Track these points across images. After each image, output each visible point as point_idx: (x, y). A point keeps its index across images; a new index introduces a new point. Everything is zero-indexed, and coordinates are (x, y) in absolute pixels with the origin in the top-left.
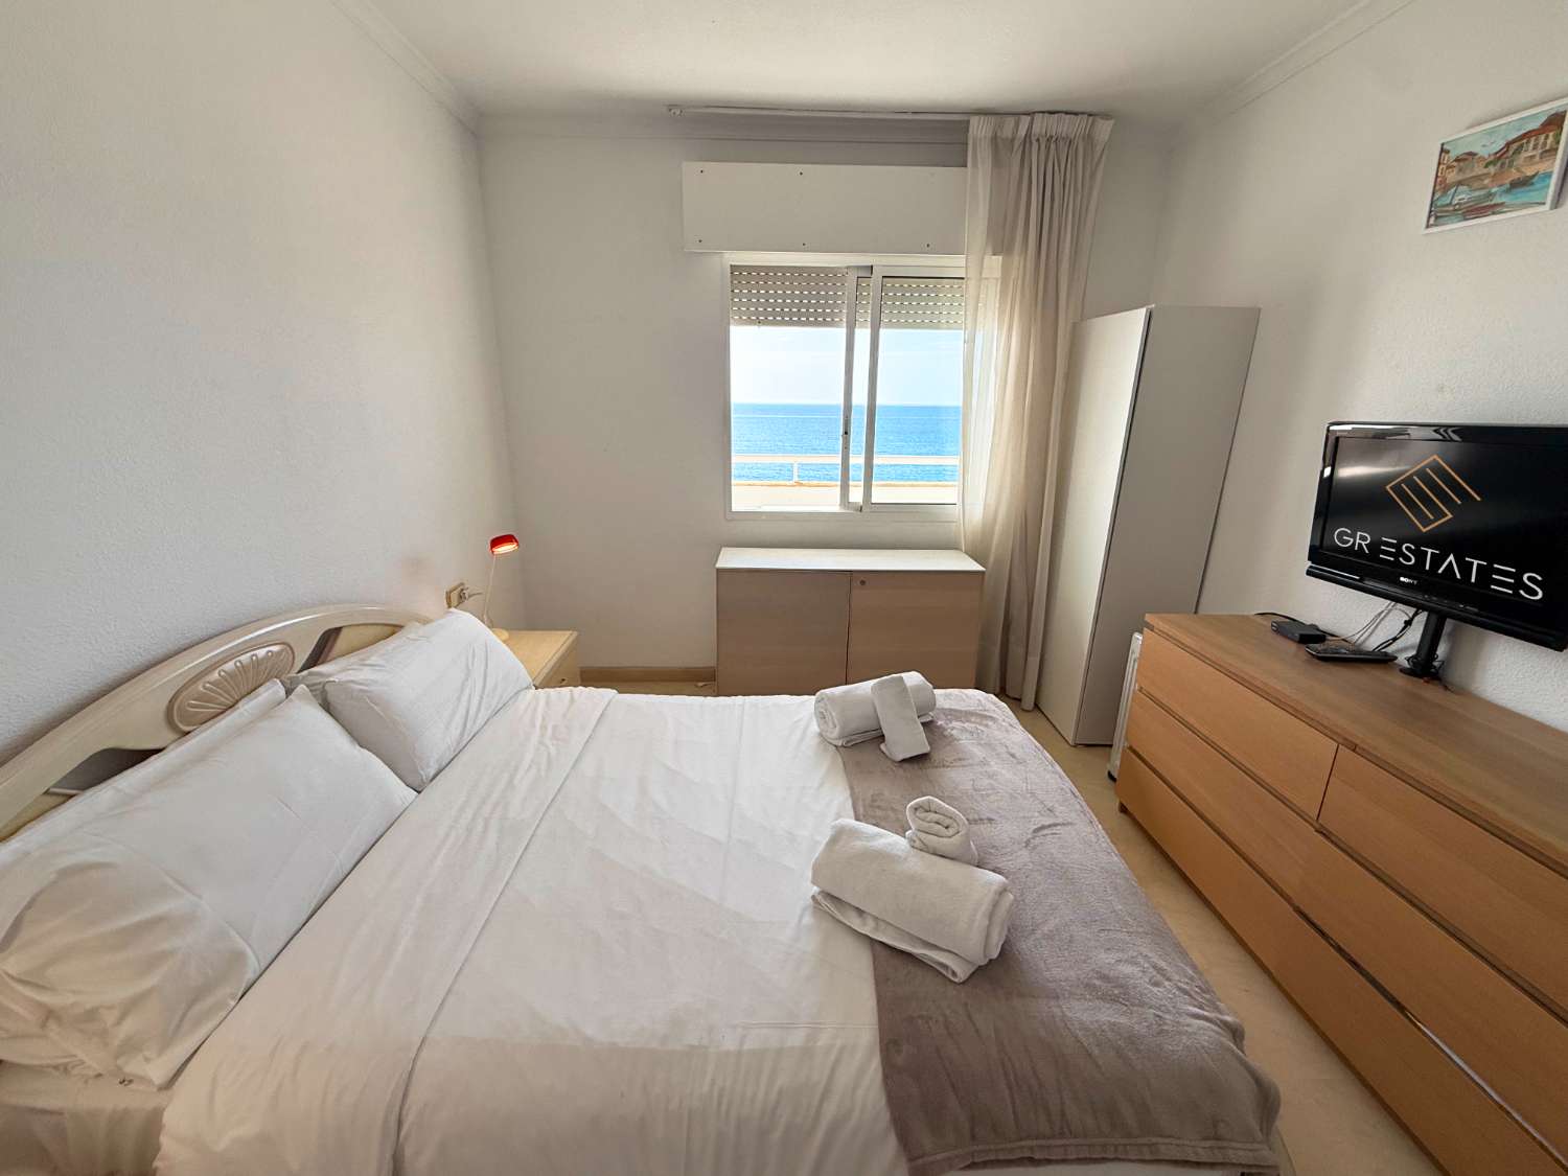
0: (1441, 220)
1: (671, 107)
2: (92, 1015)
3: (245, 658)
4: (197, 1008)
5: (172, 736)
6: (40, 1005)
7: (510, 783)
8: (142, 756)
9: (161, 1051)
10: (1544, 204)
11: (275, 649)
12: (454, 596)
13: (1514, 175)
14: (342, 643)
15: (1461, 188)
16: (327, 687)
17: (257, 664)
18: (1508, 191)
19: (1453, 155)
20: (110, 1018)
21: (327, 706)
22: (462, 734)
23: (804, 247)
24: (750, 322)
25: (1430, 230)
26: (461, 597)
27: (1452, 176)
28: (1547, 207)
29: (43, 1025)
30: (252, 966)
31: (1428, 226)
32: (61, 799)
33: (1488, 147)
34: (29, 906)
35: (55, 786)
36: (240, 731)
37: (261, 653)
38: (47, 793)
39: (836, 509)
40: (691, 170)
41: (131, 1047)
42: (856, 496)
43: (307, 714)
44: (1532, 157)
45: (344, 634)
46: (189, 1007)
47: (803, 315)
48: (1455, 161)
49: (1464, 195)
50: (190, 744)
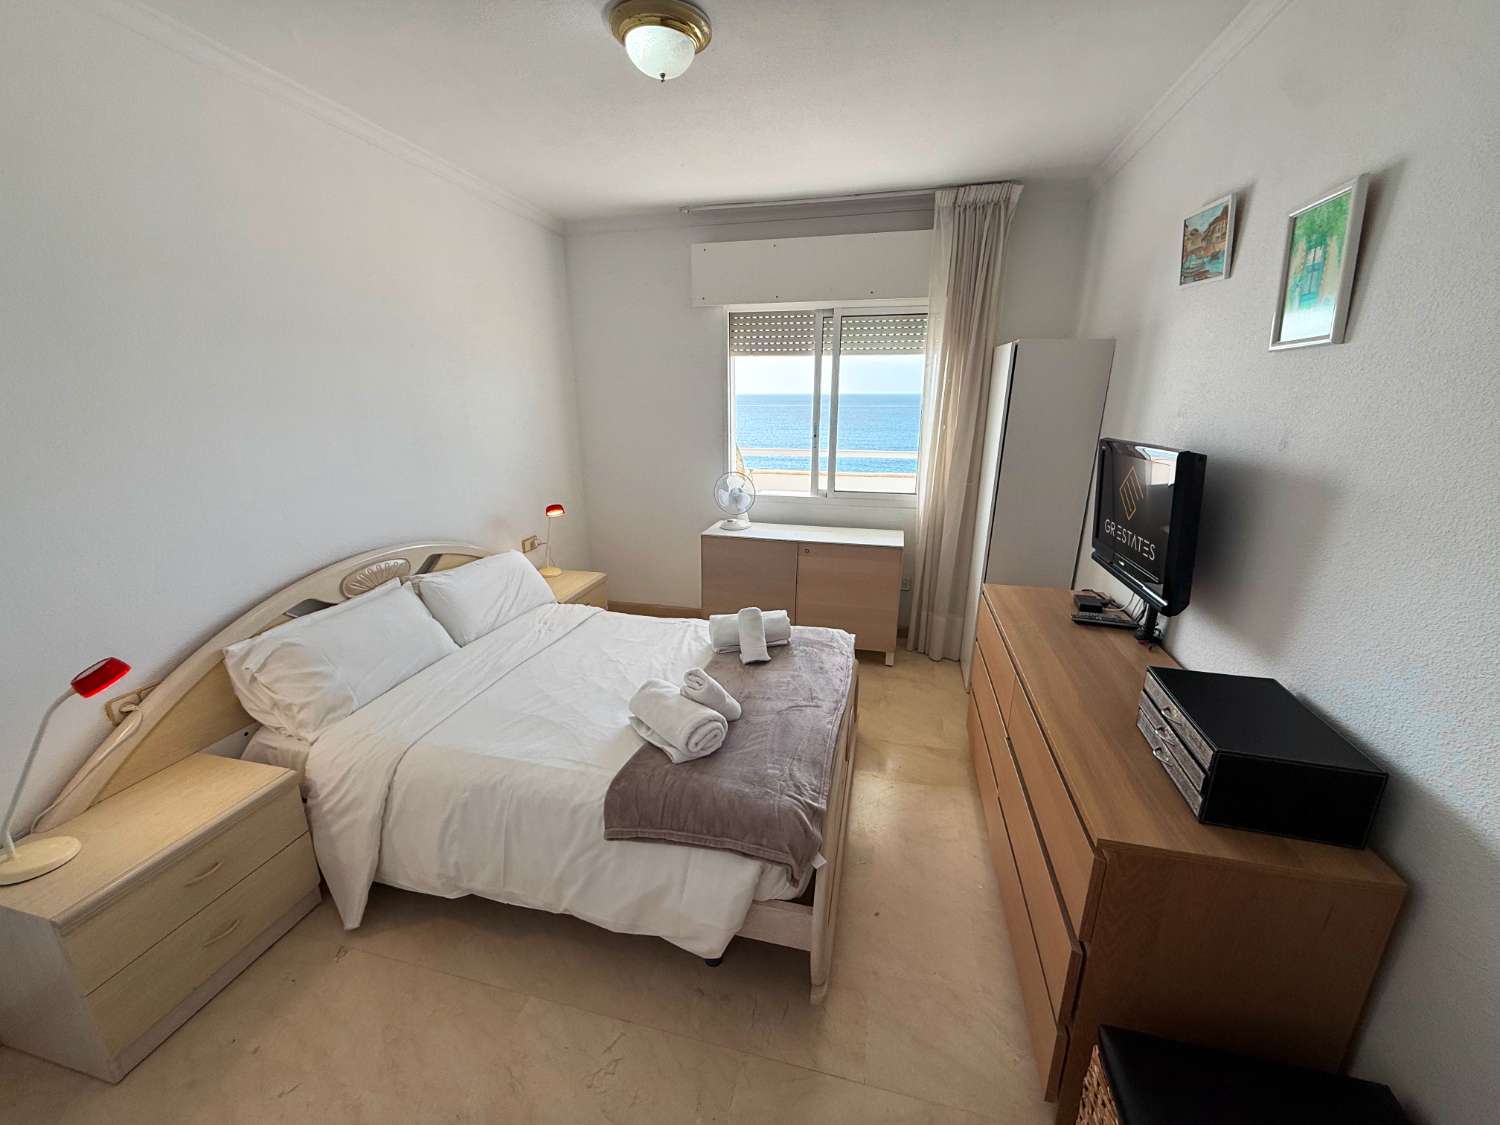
0: (1185, 280)
1: (682, 208)
2: (289, 707)
3: (383, 565)
4: (330, 716)
5: (340, 598)
6: (272, 698)
7: (508, 649)
8: (327, 605)
9: (314, 730)
10: (1221, 273)
11: (399, 562)
12: (528, 544)
13: (1212, 251)
14: (441, 562)
15: (1194, 257)
16: (421, 584)
17: (388, 569)
18: (1210, 262)
19: (1190, 229)
20: (296, 709)
21: (420, 595)
22: (495, 621)
23: (777, 299)
24: (745, 353)
25: (1183, 286)
26: (533, 547)
27: (1190, 247)
28: (1221, 278)
29: (272, 708)
30: (356, 704)
31: (1181, 284)
32: (288, 618)
33: (1203, 228)
34: (270, 656)
35: (290, 611)
36: (372, 600)
37: (392, 563)
38: (284, 614)
39: (808, 494)
40: (697, 248)
41: (302, 725)
42: (823, 484)
43: (406, 596)
44: (1218, 237)
45: (442, 558)
46: (328, 713)
47: (785, 346)
48: (1190, 234)
49: (1193, 262)
50: (349, 603)
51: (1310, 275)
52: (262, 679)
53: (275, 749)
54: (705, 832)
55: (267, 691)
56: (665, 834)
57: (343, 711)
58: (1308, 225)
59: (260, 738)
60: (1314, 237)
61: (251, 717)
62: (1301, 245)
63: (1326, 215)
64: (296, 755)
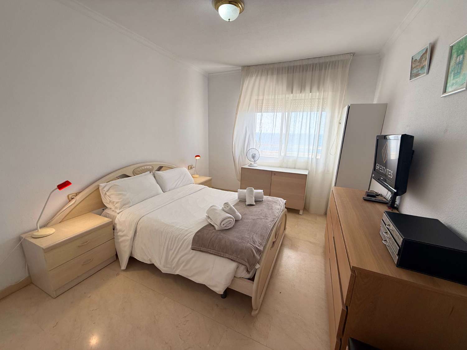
0: (412, 78)
3: (145, 167)
4: (124, 206)
5: (133, 175)
6: (109, 200)
7: (177, 194)
8: (129, 176)
9: (119, 210)
10: (425, 73)
11: (151, 167)
12: (190, 167)
13: (422, 65)
14: (163, 169)
15: (415, 69)
16: (155, 173)
17: (147, 168)
18: (421, 70)
19: (414, 59)
20: (115, 203)
21: (155, 177)
22: (175, 186)
27: (414, 66)
28: (425, 74)
30: (131, 204)
31: (410, 79)
33: (418, 58)
34: (110, 188)
35: (118, 177)
36: (141, 176)
39: (278, 157)
41: (116, 208)
42: (283, 154)
43: (151, 176)
44: (424, 60)
45: (163, 168)
46: (123, 206)
48: (414, 61)
49: (415, 71)
50: (135, 176)
51: (458, 66)
52: (108, 194)
53: (109, 214)
54: (221, 251)
55: (109, 198)
56: (209, 250)
57: (127, 206)
58: (458, 47)
59: (106, 211)
60: (460, 52)
61: (105, 205)
62: (455, 55)
63: (464, 42)
64: (114, 216)
